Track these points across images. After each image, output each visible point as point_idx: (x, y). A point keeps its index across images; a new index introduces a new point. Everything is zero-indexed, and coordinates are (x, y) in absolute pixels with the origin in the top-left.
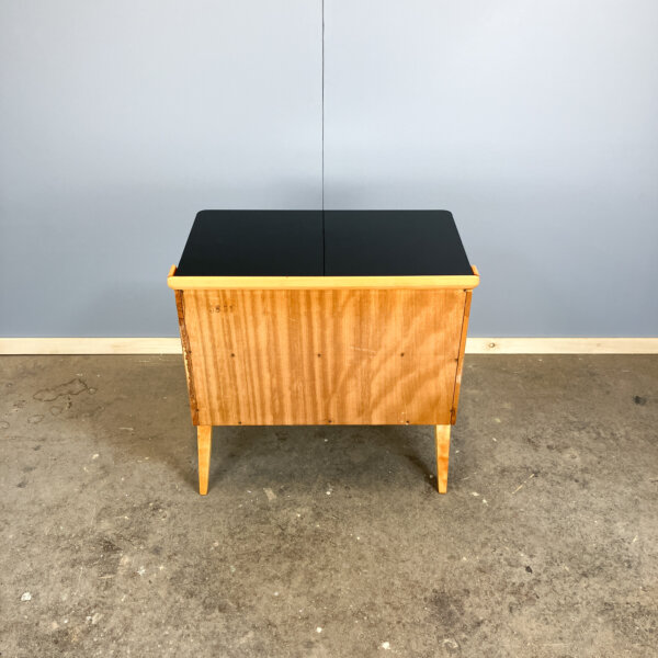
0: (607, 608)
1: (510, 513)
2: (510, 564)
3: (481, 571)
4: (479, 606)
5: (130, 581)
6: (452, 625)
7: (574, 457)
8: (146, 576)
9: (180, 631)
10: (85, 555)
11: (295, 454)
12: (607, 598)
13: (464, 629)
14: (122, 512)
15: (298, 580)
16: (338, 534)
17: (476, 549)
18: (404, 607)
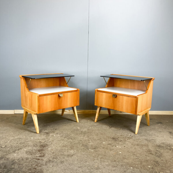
2: (127, 135)
3: (121, 136)
4: (121, 139)
5: (52, 136)
8: (56, 136)
13: (119, 141)
16: (93, 132)
18: (107, 139)
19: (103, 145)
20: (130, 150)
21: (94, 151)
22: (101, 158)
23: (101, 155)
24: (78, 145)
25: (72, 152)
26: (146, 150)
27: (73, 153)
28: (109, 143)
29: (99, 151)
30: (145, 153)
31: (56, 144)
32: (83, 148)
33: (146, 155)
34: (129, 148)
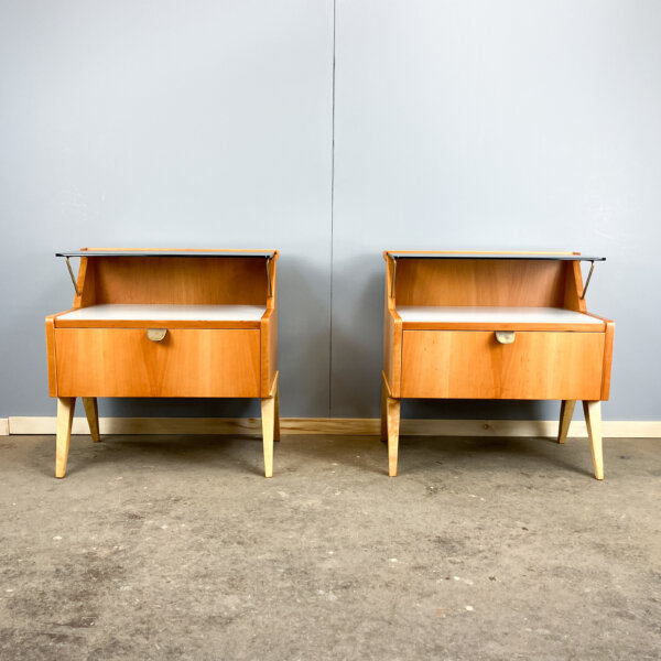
0: (599, 546)
3: (480, 529)
4: (479, 544)
5: (154, 531)
6: (455, 552)
8: (169, 529)
15: (310, 531)
16: (347, 512)
19: (391, 571)
20: (517, 596)
21: (339, 599)
22: (369, 635)
23: (373, 619)
24: (270, 571)
25: (232, 602)
26: (597, 599)
27: (233, 608)
28: (419, 560)
29: (365, 598)
30: (594, 612)
31: (162, 565)
32: (288, 585)
33: (596, 623)
34: (512, 585)
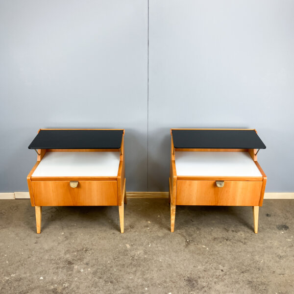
0: (250, 282)
1: (216, 253)
2: (215, 269)
3: (205, 271)
4: (204, 282)
5: (78, 274)
6: (194, 287)
7: (241, 234)
8: (84, 272)
9: (97, 289)
10: (61, 265)
11: (137, 233)
12: (250, 280)
13: (198, 289)
14: (74, 252)
15: (138, 274)
16: (153, 259)
17: (204, 264)
18: (176, 282)
